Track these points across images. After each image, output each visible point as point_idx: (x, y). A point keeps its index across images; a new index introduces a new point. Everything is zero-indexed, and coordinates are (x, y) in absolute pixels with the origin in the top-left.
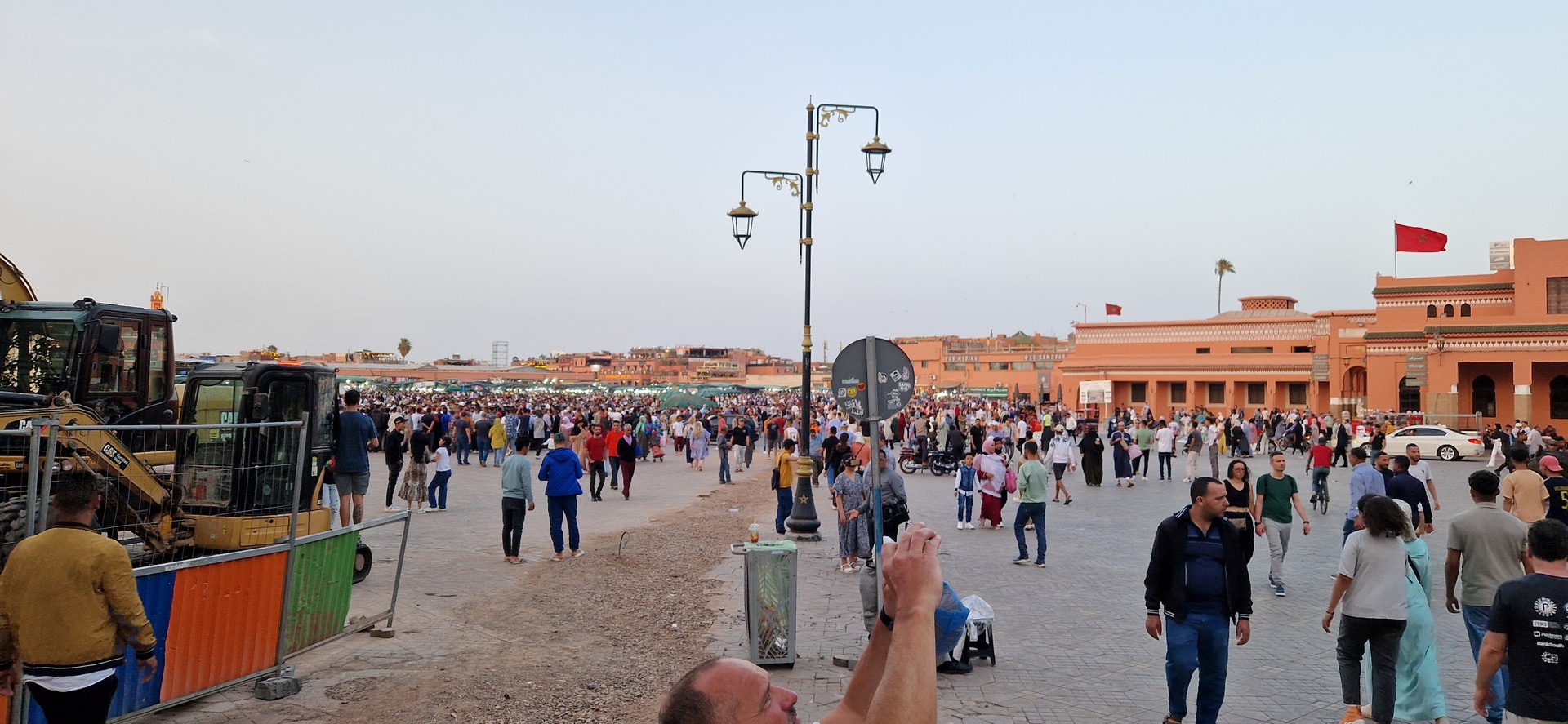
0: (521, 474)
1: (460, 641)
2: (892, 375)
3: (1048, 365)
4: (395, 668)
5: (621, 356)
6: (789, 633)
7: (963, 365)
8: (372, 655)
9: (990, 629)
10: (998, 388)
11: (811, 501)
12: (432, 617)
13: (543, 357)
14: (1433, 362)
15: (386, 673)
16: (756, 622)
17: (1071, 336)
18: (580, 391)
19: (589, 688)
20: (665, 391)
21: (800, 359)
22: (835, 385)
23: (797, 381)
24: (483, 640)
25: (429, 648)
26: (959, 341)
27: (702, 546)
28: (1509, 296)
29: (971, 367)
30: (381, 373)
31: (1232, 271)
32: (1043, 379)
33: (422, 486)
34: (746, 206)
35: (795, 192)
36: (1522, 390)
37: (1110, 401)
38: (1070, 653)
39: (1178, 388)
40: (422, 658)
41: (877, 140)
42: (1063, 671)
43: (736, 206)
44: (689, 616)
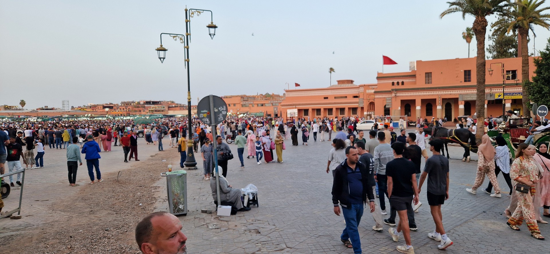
0: (75, 151)
1: (51, 218)
2: (220, 109)
3: (277, 104)
4: (22, 231)
5: (117, 105)
6: (185, 203)
7: (248, 105)
8: (11, 226)
9: (256, 195)
10: (260, 113)
11: (193, 155)
12: (38, 209)
13: (84, 106)
14: (394, 99)
15: (18, 233)
16: (172, 200)
17: (284, 94)
18: (100, 119)
19: (106, 230)
20: (136, 118)
21: (187, 104)
22: (199, 113)
23: (186, 112)
24: (60, 217)
25: (37, 222)
26: (246, 96)
27: (151, 175)
28: (415, 79)
29: (251, 106)
30: (13, 114)
31: (334, 71)
32: (275, 109)
33: (32, 158)
34: (163, 46)
35: (182, 42)
36: (418, 108)
37: (297, 116)
38: (283, 200)
39: (318, 111)
40: (34, 226)
41: (212, 23)
42: (281, 206)
43: (159, 46)
44: (146, 200)
